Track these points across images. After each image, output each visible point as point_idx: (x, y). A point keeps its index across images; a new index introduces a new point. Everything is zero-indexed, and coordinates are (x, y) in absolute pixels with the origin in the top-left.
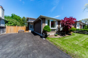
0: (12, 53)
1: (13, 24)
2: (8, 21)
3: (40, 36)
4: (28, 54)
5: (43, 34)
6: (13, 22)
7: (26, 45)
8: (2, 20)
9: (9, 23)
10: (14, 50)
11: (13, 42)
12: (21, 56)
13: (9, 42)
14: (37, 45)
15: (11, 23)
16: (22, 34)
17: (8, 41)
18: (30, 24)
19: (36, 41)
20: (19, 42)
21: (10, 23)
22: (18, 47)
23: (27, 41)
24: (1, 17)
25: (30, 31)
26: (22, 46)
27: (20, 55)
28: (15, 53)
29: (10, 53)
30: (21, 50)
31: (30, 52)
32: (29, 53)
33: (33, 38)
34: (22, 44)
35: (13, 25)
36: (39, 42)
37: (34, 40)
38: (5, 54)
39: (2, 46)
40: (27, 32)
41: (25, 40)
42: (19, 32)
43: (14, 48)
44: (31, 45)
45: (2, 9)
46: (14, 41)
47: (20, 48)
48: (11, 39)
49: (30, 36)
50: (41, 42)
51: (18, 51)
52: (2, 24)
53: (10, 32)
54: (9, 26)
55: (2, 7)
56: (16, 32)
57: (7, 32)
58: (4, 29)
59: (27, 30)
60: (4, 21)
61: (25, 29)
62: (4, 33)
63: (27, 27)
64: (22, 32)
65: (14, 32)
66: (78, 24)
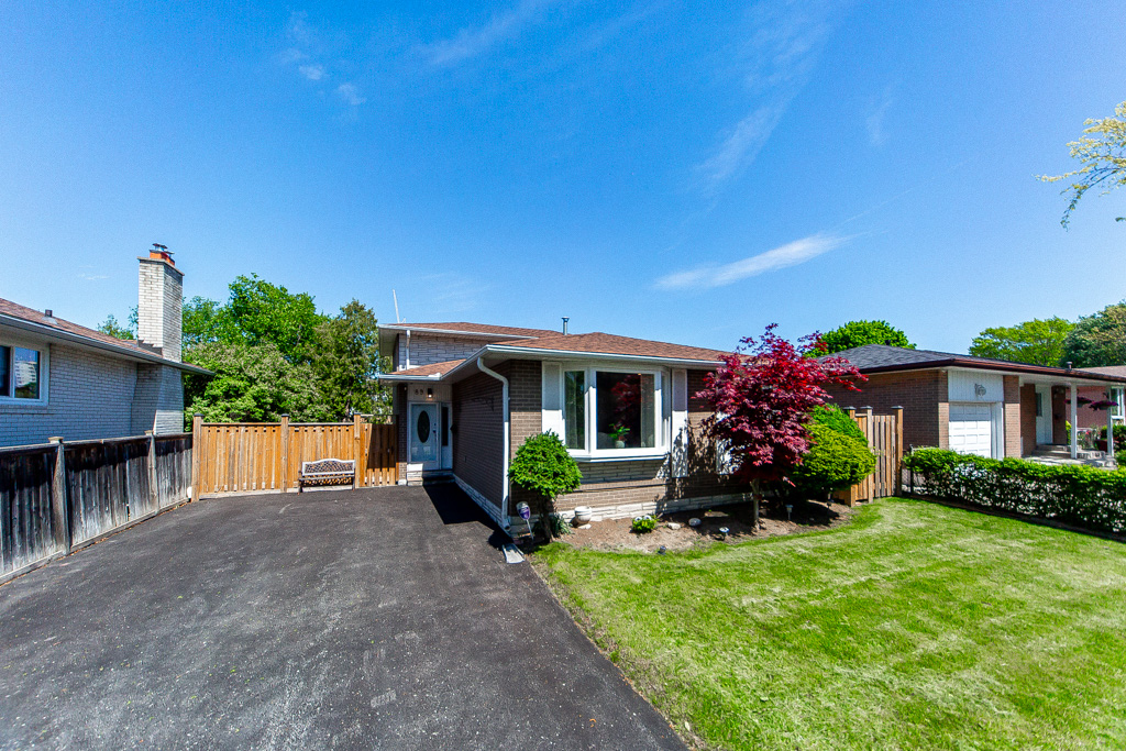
0: (274, 637)
1: (246, 402)
2: (205, 367)
3: (489, 532)
4: (362, 647)
5: (513, 511)
6: (252, 381)
7: (358, 595)
8: (164, 370)
9: (216, 389)
10: (283, 623)
11: (268, 575)
12: (323, 653)
13: (239, 571)
14: (431, 603)
15: (238, 394)
16: (333, 507)
17: (231, 567)
18: (412, 398)
19: (437, 573)
20: (313, 579)
21: (227, 395)
22: (304, 610)
23: (364, 570)
24: (159, 344)
25: (413, 472)
26: (328, 601)
27: (317, 649)
28: (290, 639)
29: (263, 636)
30: (324, 626)
31: (377, 639)
32: (368, 644)
33: (421, 547)
34: (329, 588)
36: (456, 579)
37: (428, 568)
38: (236, 640)
39: (206, 598)
40: (382, 479)
41: (355, 559)
42: (303, 484)
43: (278, 610)
44: (395, 602)
45: (169, 270)
46: (270, 568)
47: (317, 613)
48: (247, 551)
49: (400, 524)
50: (472, 584)
51: (308, 629)
52: (164, 408)
53: (226, 487)
54: (223, 429)
55: (164, 255)
56: (277, 487)
57: (204, 483)
58: (181, 452)
59: (385, 457)
60: (179, 374)
61: (361, 455)
62: (177, 493)
63: (385, 433)
64: (337, 484)
65: (259, 487)
66: (979, 390)
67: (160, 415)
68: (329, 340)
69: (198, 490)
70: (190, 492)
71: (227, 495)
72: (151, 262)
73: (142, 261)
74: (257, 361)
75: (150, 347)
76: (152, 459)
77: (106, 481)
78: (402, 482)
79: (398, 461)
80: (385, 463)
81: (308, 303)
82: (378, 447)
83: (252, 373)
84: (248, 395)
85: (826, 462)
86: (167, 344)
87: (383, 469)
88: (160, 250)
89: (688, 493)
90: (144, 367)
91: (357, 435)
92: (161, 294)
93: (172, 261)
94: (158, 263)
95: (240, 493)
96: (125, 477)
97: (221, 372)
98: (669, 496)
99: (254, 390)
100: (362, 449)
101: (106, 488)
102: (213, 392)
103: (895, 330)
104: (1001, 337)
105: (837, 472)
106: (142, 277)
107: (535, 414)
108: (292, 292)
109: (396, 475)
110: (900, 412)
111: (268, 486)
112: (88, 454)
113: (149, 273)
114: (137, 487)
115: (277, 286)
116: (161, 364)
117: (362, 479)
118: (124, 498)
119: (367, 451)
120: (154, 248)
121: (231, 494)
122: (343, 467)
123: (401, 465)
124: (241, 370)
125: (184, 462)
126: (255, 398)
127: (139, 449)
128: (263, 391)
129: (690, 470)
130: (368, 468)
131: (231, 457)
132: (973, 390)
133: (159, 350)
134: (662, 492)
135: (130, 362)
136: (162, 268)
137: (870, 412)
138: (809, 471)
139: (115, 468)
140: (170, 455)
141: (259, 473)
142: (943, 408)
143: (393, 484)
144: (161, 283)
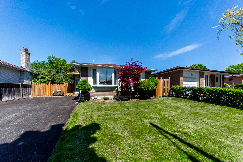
1: (46, 80)
2: (37, 73)
6: (47, 76)
8: (26, 72)
9: (39, 77)
15: (44, 78)
18: (76, 78)
21: (41, 78)
25: (77, 93)
35: (46, 82)
40: (70, 95)
42: (54, 95)
45: (27, 53)
52: (26, 80)
53: (38, 95)
54: (37, 84)
55: (26, 50)
56: (48, 96)
57: (34, 94)
58: (29, 88)
59: (71, 90)
60: (30, 74)
61: (66, 90)
62: (28, 96)
63: (71, 85)
64: (61, 95)
65: (45, 96)
66: (192, 75)
67: (25, 81)
68: (68, 69)
69: (33, 95)
70: (31, 96)
71: (38, 97)
72: (23, 51)
73: (21, 51)
74: (49, 72)
75: (23, 68)
76: (21, 88)
77: (10, 91)
78: (74, 95)
79: (73, 91)
80: (71, 91)
81: (65, 61)
82: (69, 88)
83: (47, 74)
84: (46, 78)
85: (143, 87)
86: (26, 67)
87: (70, 93)
88: (25, 49)
89: (121, 95)
90: (22, 72)
91: (65, 86)
92: (25, 57)
93: (28, 51)
94: (24, 51)
95: (41, 97)
96: (14, 91)
97: (41, 74)
98: (117, 95)
99: (47, 77)
100: (66, 88)
101: (10, 92)
102: (38, 78)
103: (204, 66)
104: (233, 68)
105: (145, 89)
106: (21, 54)
107: (86, 77)
108: (62, 59)
109: (73, 94)
110: (170, 79)
111: (47, 95)
112: (5, 85)
113: (22, 53)
114: (17, 93)
115: (59, 58)
116: (25, 71)
117: (66, 95)
118: (14, 95)
119: (67, 89)
120: (24, 48)
121: (39, 97)
122: (62, 92)
123: (74, 92)
124: (45, 74)
125: (29, 90)
126: (47, 79)
127: (18, 86)
128: (49, 78)
129: (122, 90)
130: (67, 92)
131: (39, 89)
132: (190, 75)
133: (25, 68)
134: (116, 94)
135: (19, 70)
136: (25, 52)
137: (162, 78)
138: (140, 89)
139: (12, 89)
140: (26, 88)
141: (45, 93)
142: (182, 78)
143: (72, 96)
144: (25, 55)
